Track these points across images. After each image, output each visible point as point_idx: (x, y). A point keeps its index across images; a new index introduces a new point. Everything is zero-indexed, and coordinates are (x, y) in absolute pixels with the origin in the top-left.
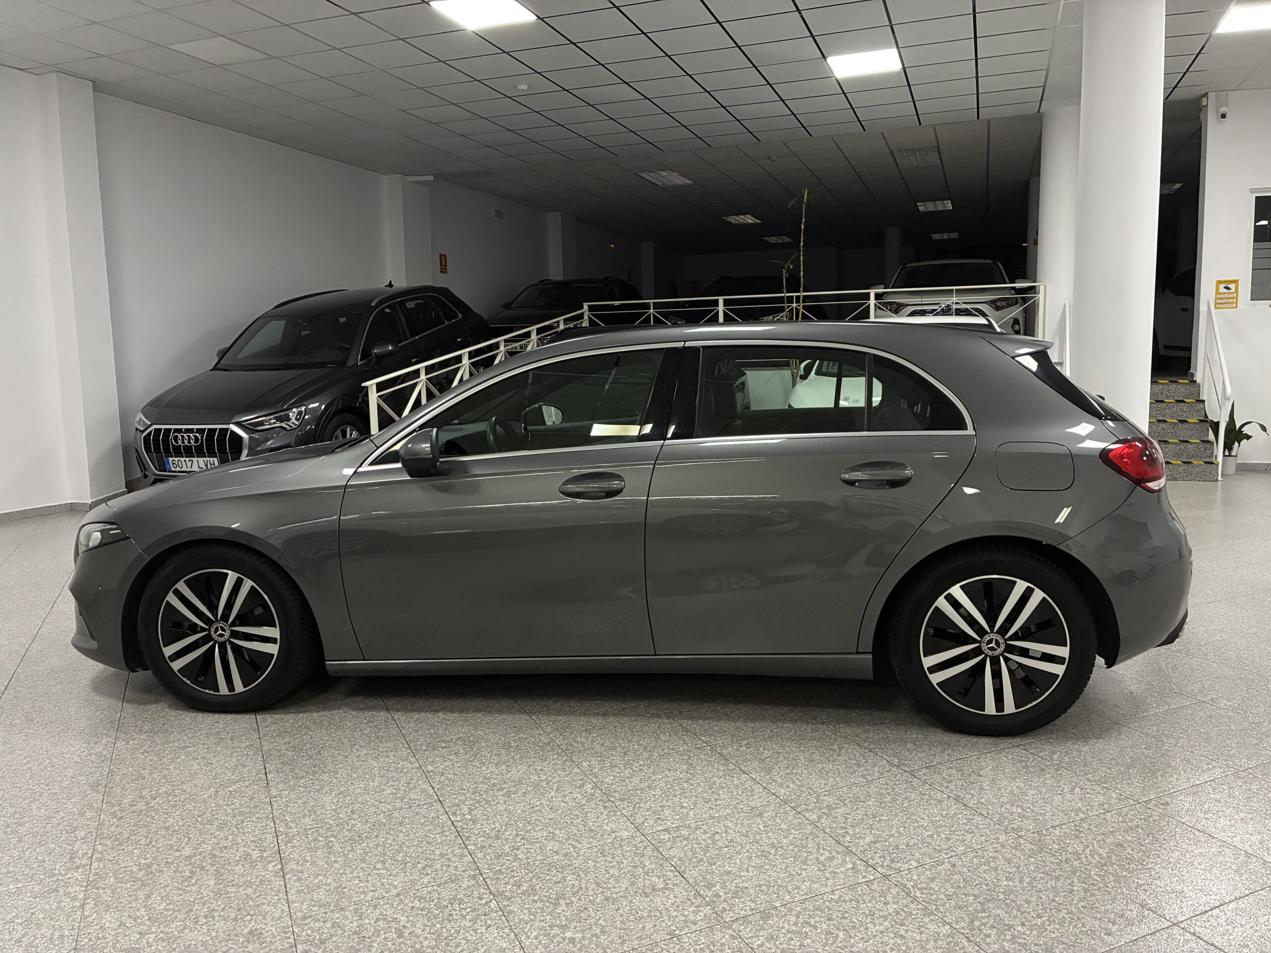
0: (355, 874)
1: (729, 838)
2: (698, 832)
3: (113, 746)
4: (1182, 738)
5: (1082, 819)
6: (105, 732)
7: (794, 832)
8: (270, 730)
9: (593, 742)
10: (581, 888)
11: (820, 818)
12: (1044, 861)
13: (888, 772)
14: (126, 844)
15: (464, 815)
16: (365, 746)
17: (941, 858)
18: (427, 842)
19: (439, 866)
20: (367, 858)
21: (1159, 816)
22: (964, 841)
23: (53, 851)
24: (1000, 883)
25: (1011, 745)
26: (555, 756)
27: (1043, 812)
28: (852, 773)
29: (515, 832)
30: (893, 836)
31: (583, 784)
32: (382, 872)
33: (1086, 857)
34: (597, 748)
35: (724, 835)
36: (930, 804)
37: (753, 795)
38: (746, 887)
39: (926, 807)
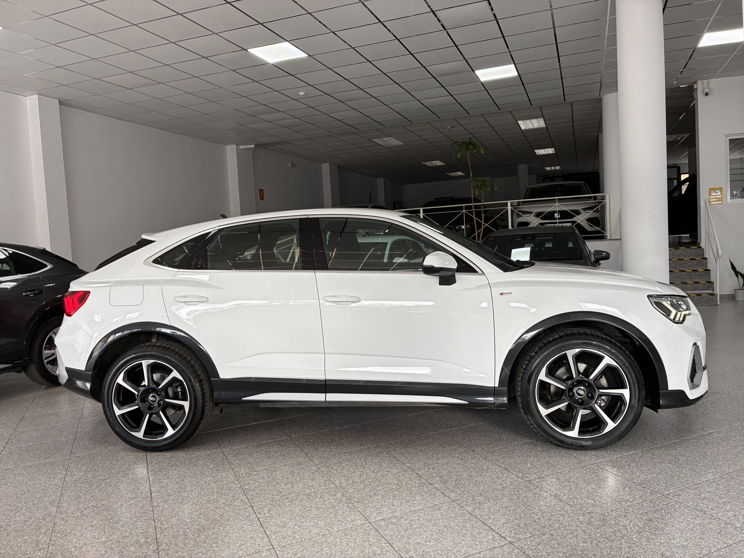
0: (200, 550)
1: (420, 523)
2: (402, 520)
3: (64, 479)
4: (690, 456)
5: (629, 506)
6: (59, 472)
7: (458, 518)
8: (154, 468)
9: (343, 468)
10: (332, 555)
11: (474, 509)
12: (605, 531)
13: (515, 481)
14: (68, 536)
15: (265, 514)
16: (209, 476)
17: (545, 531)
18: (243, 530)
19: (249, 544)
20: (207, 541)
21: (674, 502)
22: (559, 520)
23: (27, 541)
24: (579, 545)
25: (589, 464)
26: (320, 478)
27: (606, 502)
28: (494, 483)
29: (294, 523)
30: (517, 519)
31: (336, 494)
32: (215, 548)
33: (631, 528)
34: (345, 472)
35: (417, 521)
36: (540, 500)
37: (435, 497)
38: (429, 552)
39: (537, 502)
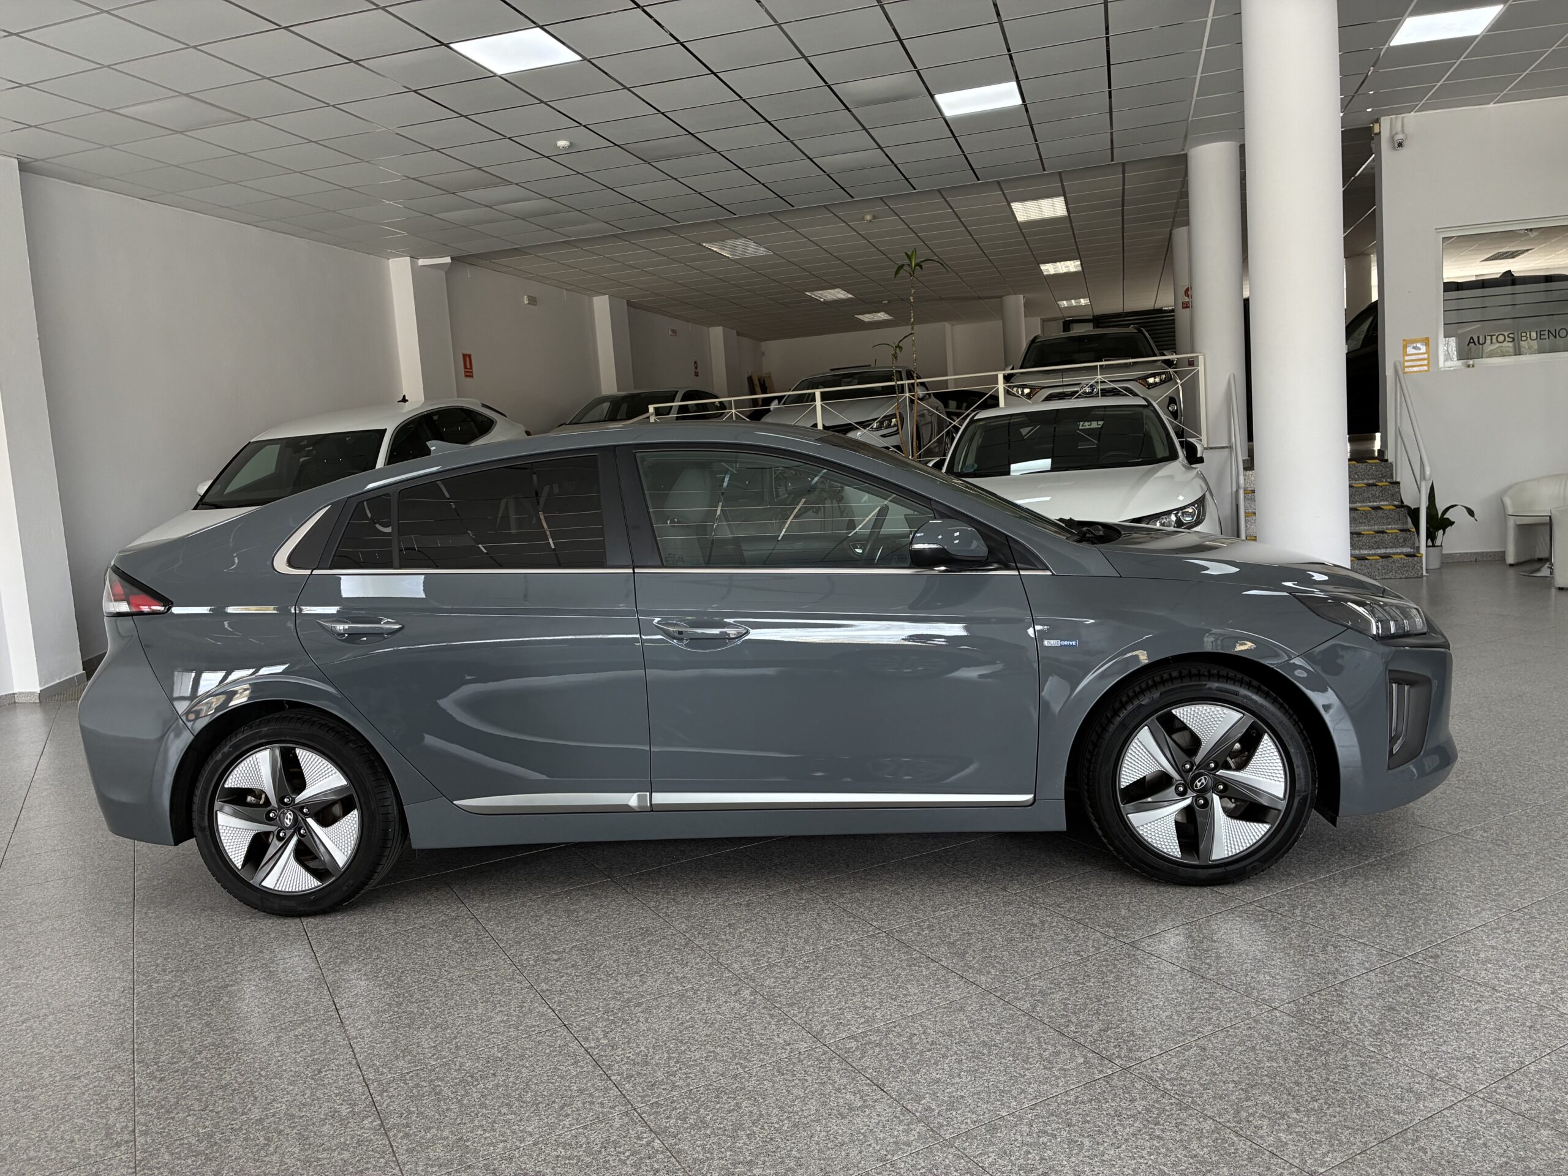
0: (476, 1123)
1: (930, 1040)
2: (891, 1036)
3: (131, 991)
4: (1439, 878)
5: (1343, 982)
6: (117, 975)
7: (1006, 1026)
8: (331, 957)
9: (740, 937)
10: (761, 1115)
11: (1034, 1007)
12: (1308, 1035)
13: (1104, 945)
14: (175, 1112)
15: (598, 1039)
16: (456, 967)
17: (1187, 1042)
18: (559, 1076)
19: (580, 1104)
20: (487, 1102)
21: (1430, 971)
22: (1210, 1019)
23: (82, 1128)
24: (1262, 1065)
25: (1242, 903)
26: (698, 960)
27: (1295, 977)
28: (1062, 951)
29: (666, 1055)
30: (1124, 1020)
31: (739, 990)
32: (509, 1117)
34: (748, 945)
35: (923, 1037)
36: (1162, 979)
37: (948, 986)
38: (962, 1097)
39: (1157, 984)
